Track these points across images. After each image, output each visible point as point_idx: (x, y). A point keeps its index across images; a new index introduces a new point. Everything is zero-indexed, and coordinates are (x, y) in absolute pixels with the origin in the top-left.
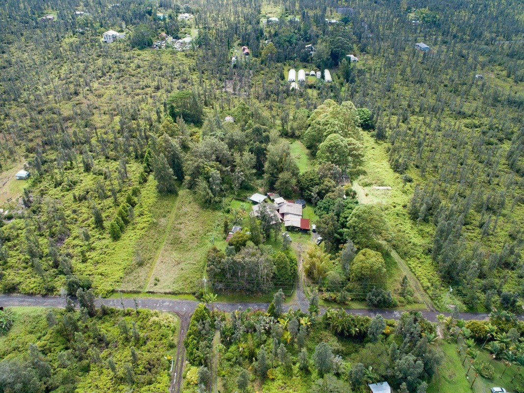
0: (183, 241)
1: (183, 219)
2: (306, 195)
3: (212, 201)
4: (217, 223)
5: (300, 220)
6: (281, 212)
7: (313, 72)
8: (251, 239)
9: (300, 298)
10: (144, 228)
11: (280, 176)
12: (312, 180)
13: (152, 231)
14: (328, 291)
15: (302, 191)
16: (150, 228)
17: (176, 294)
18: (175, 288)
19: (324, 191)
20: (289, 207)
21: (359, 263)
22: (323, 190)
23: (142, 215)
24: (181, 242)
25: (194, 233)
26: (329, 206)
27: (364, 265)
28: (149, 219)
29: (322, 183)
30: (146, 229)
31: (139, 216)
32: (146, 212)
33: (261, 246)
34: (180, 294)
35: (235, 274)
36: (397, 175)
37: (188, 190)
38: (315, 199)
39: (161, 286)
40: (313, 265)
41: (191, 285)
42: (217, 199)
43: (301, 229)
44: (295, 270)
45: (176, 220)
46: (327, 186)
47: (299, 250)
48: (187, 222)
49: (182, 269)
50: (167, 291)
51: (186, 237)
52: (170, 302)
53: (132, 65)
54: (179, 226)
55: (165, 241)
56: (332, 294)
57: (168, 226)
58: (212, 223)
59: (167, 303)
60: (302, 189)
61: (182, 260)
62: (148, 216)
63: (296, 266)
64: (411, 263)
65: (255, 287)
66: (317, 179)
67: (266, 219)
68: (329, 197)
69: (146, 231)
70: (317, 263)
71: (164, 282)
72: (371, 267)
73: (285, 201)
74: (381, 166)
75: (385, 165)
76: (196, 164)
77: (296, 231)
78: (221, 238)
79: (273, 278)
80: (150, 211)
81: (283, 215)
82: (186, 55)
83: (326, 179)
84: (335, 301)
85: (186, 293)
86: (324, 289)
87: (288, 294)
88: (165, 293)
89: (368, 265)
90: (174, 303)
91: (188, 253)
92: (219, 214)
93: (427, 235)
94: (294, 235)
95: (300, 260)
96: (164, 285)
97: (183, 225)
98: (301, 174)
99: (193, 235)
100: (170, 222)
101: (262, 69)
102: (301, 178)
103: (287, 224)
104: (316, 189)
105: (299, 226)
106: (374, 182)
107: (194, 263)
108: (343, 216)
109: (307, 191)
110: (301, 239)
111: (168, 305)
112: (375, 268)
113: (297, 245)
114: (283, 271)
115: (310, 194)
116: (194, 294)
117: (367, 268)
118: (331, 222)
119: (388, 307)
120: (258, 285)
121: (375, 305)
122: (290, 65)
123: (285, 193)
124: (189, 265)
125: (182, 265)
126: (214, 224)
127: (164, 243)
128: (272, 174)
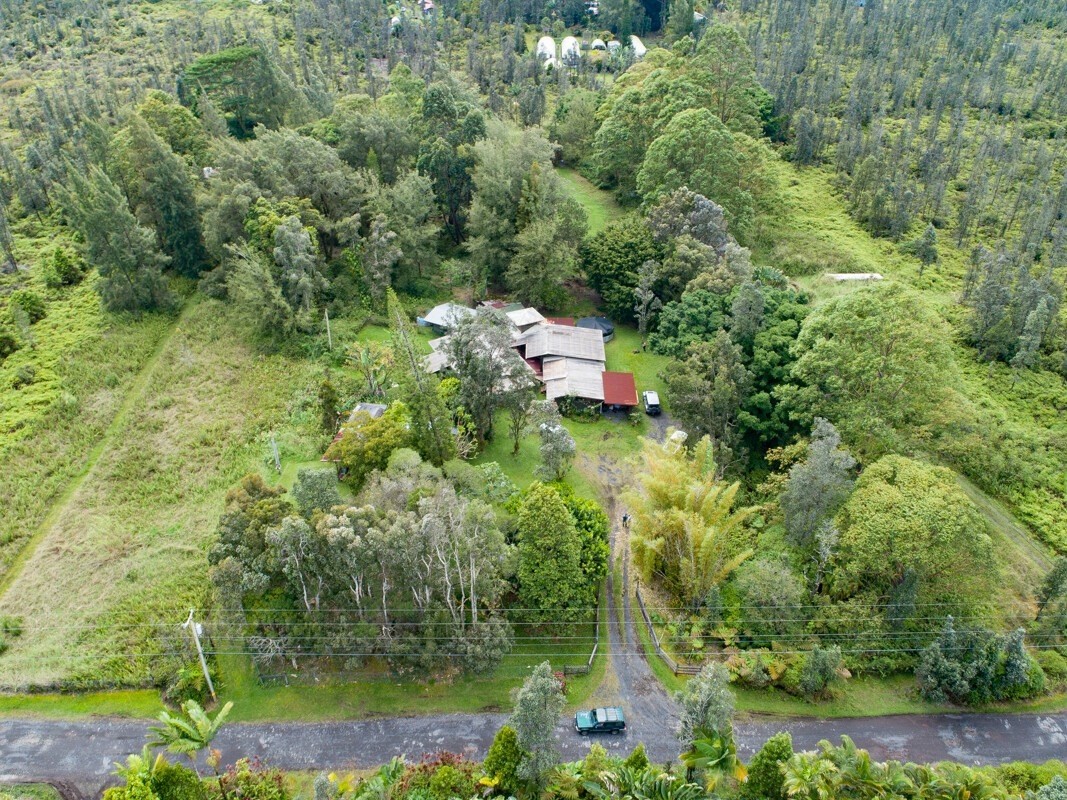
0: (163, 467)
1: (178, 392)
2: (615, 297)
3: (287, 325)
4: (301, 397)
5: (600, 377)
6: (530, 353)
7: (598, 42)
8: (413, 442)
9: (627, 679)
10: (20, 426)
11: (522, 238)
12: (631, 246)
13: (53, 436)
14: (745, 643)
15: (599, 290)
16: (45, 427)
17: (82, 691)
18: (83, 662)
19: (676, 279)
20: (560, 339)
21: (880, 519)
22: (672, 274)
23: (29, 382)
24: (153, 471)
25: (209, 436)
26: (709, 313)
27: (901, 524)
28: (51, 394)
29: (670, 254)
30: (27, 430)
31: (16, 386)
32: (43, 373)
33: (454, 465)
34: (97, 688)
35: (336, 592)
36: (886, 244)
37: (213, 302)
38: (648, 306)
39: (22, 657)
40: (676, 537)
41: (155, 646)
42: (305, 318)
43: (606, 407)
44: (598, 560)
45: (151, 395)
46: (686, 259)
47: (605, 480)
48: (192, 400)
49: (132, 578)
50: (43, 678)
51: (177, 450)
52: (49, 730)
53: (124, 29)
54: (158, 413)
55: (94, 469)
56: (765, 657)
57: (120, 419)
58: (280, 400)
59: (30, 740)
60: (598, 281)
61: (140, 538)
62: (50, 384)
63: (602, 545)
64: (1034, 508)
65: (431, 646)
66: (647, 243)
67: (475, 368)
68: (703, 286)
69: (29, 437)
70: (691, 531)
71: (41, 637)
72: (934, 531)
73: (545, 322)
74: (831, 225)
75: (841, 221)
76: (225, 199)
77: (590, 415)
78: (311, 449)
79: (509, 599)
80: (61, 370)
81: (538, 361)
82: (270, 10)
83: (680, 239)
84: (781, 686)
85: (125, 686)
86: (726, 634)
87: (576, 667)
88: (35, 690)
89: (917, 523)
90: (62, 734)
91: (172, 509)
92: (313, 368)
93: (1053, 411)
94: (581, 428)
95: (613, 517)
96: (37, 649)
97: (173, 411)
98: (592, 233)
99: (205, 443)
100: (130, 404)
101: (468, 36)
102: (596, 245)
103: (554, 391)
104: (646, 276)
105: (599, 394)
106: (823, 262)
107: (188, 548)
108: (767, 343)
109: (617, 285)
110: (611, 442)
111: (33, 751)
112: (947, 532)
113: (596, 462)
114: (551, 567)
115: (630, 295)
116: (162, 685)
117: (917, 535)
118: (724, 368)
119: (1008, 700)
120: (442, 636)
121: (955, 698)
122: (539, 30)
123: (543, 298)
124: (162, 561)
125: (138, 561)
126: (288, 405)
127: (88, 477)
128: (495, 238)
